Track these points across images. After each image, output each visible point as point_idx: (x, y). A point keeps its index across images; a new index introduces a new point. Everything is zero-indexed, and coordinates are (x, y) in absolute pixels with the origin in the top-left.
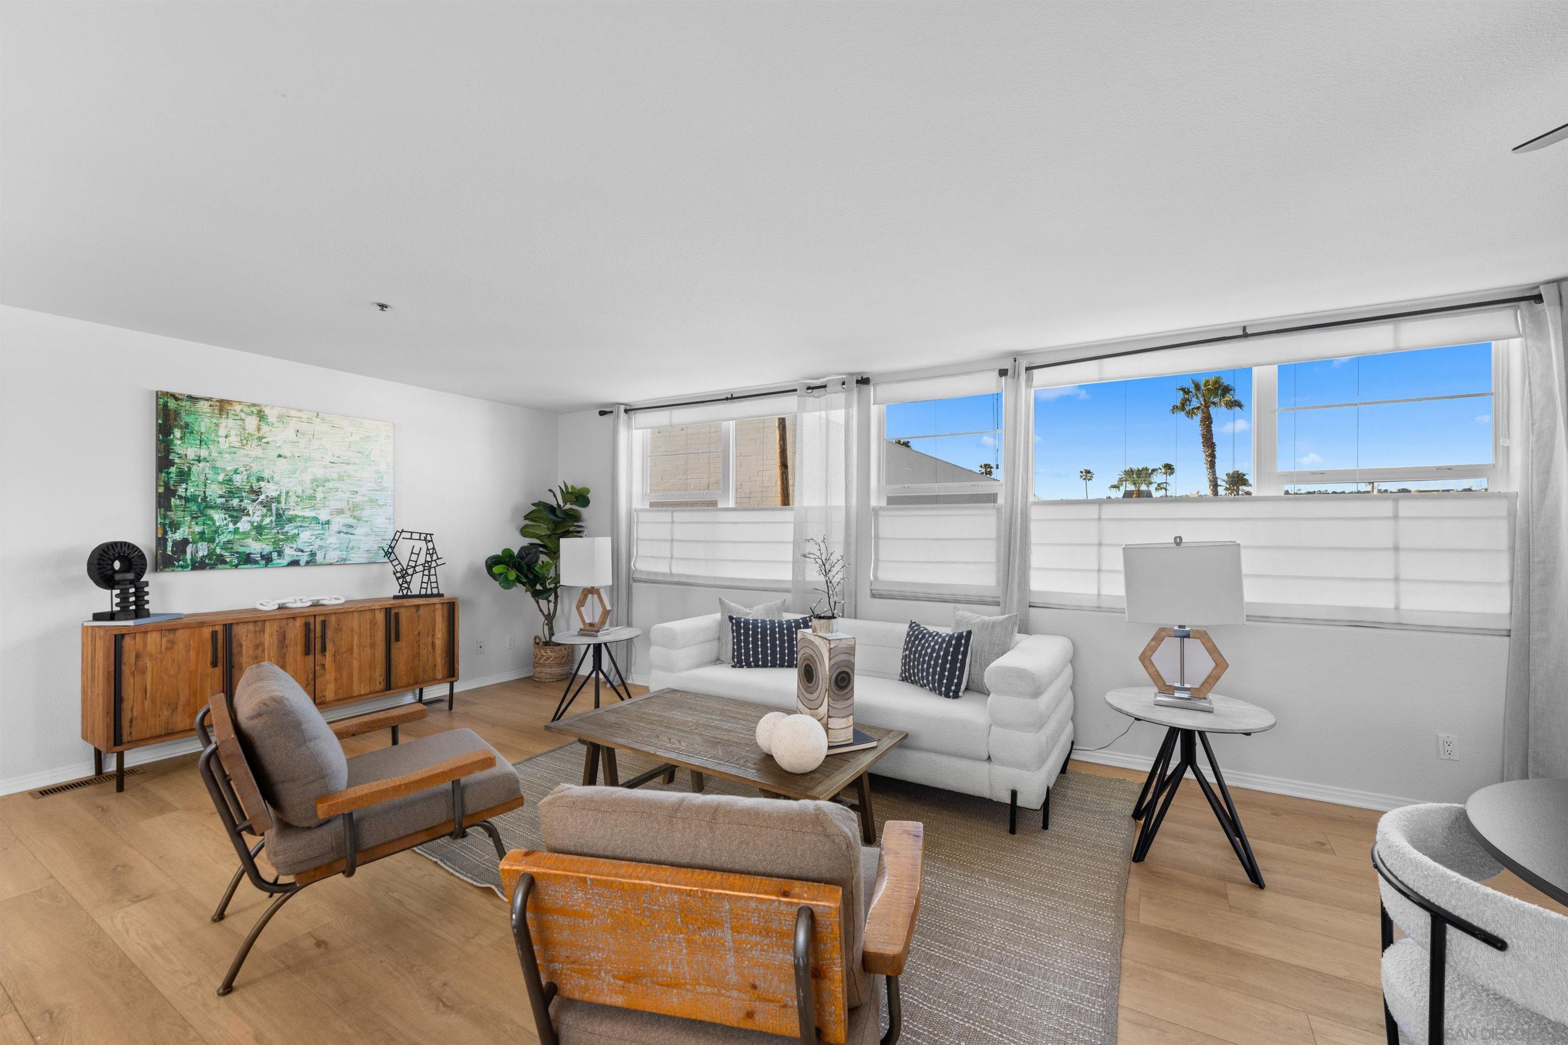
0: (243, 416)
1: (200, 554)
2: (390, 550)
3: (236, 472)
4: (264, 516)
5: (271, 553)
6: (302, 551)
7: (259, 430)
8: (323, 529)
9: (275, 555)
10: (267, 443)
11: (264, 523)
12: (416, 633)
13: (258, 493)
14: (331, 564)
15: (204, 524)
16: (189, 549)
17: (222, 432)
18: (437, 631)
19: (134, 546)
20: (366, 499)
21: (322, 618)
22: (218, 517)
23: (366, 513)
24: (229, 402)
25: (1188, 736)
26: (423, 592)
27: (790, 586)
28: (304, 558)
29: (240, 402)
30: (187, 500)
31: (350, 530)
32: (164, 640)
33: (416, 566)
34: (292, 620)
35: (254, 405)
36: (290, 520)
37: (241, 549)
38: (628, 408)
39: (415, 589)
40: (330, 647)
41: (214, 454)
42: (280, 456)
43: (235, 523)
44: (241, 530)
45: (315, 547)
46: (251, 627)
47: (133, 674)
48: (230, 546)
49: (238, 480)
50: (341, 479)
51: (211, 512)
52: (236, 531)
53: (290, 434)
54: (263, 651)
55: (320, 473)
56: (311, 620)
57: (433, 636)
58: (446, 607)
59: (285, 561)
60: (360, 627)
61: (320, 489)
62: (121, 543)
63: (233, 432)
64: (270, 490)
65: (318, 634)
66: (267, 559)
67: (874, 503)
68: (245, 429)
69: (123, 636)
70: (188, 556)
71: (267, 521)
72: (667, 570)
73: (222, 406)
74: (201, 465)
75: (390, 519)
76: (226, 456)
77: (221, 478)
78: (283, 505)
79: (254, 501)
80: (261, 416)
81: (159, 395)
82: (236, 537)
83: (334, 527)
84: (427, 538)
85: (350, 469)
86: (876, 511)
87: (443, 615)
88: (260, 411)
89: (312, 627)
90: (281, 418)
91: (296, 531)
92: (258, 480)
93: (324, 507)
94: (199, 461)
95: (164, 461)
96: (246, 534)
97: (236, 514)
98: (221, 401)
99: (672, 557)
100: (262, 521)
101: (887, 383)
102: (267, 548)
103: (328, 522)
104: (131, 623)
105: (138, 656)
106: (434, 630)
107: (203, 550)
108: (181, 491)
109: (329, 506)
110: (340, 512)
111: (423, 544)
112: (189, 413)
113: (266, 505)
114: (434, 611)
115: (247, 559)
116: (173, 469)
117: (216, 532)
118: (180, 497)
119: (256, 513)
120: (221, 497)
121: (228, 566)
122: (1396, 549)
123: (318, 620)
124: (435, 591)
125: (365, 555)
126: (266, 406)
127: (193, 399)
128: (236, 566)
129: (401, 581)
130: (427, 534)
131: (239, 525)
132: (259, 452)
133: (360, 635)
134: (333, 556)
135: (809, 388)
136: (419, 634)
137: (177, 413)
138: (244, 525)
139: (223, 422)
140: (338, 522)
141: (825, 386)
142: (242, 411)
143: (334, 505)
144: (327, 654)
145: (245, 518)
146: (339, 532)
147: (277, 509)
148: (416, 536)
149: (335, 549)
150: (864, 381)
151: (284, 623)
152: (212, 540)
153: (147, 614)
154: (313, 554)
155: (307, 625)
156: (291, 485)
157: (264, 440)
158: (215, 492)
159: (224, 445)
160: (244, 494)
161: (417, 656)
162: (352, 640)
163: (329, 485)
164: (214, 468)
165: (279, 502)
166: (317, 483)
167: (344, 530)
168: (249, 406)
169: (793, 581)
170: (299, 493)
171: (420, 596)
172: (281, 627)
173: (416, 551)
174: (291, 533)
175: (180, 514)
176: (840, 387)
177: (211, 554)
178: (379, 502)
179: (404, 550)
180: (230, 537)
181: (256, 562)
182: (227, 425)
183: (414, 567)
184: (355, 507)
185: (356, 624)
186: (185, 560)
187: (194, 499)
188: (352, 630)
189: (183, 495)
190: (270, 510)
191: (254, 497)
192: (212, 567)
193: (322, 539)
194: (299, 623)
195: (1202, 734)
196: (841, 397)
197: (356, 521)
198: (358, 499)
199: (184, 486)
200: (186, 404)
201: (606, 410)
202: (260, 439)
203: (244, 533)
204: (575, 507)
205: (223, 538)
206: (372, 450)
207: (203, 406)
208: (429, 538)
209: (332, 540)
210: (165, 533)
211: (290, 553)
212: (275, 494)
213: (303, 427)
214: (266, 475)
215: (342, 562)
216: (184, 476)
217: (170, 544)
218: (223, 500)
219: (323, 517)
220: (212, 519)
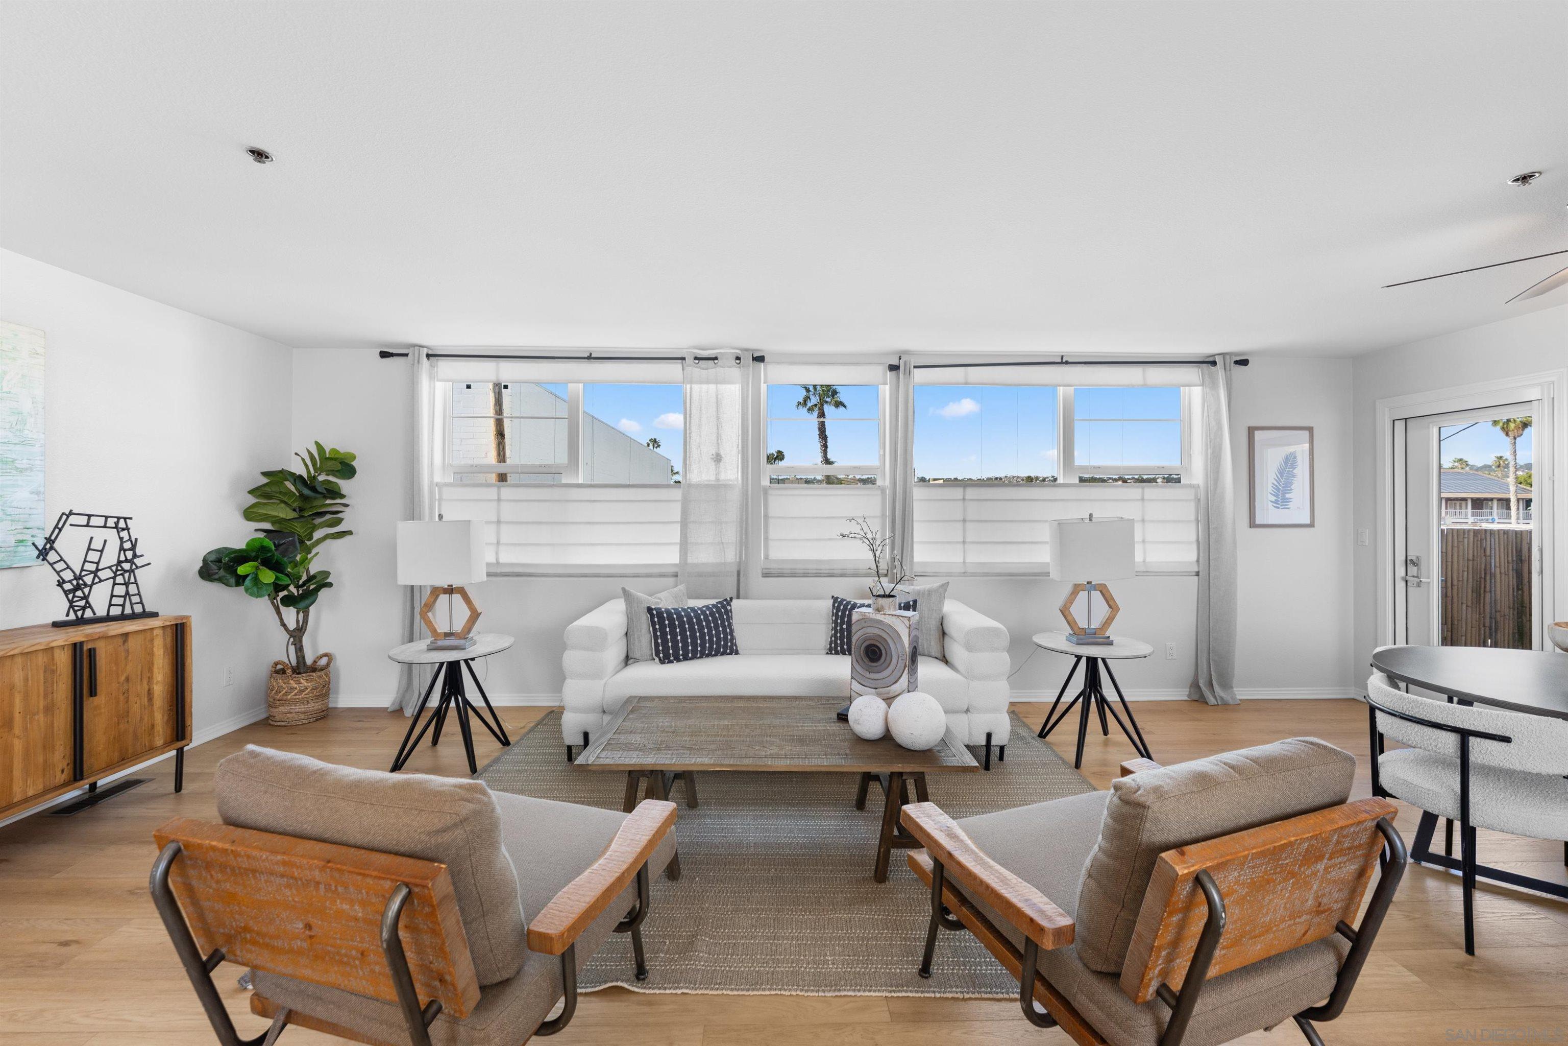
2: (47, 546)
12: (123, 678)
18: (156, 670)
25: (1092, 663)
26: (116, 611)
27: (676, 569)
33: (98, 570)
38: (430, 352)
57: (150, 679)
58: (169, 631)
75: (37, 493)
84: (121, 524)
86: (766, 491)
87: (165, 646)
99: (498, 543)
106: (150, 670)
111: (112, 536)
114: (152, 640)
124: (138, 609)
129: (71, 596)
130: (119, 518)
133: (26, 694)
135: (696, 358)
136: (127, 679)
141: (716, 358)
148: (96, 521)
150: (760, 359)
161: (124, 715)
162: (12, 704)
169: (679, 565)
171: (108, 619)
173: (99, 544)
176: (733, 362)
179: (76, 544)
183: (96, 572)
195: (1104, 660)
196: (735, 372)
201: (391, 351)
204: (331, 478)
208: (122, 524)
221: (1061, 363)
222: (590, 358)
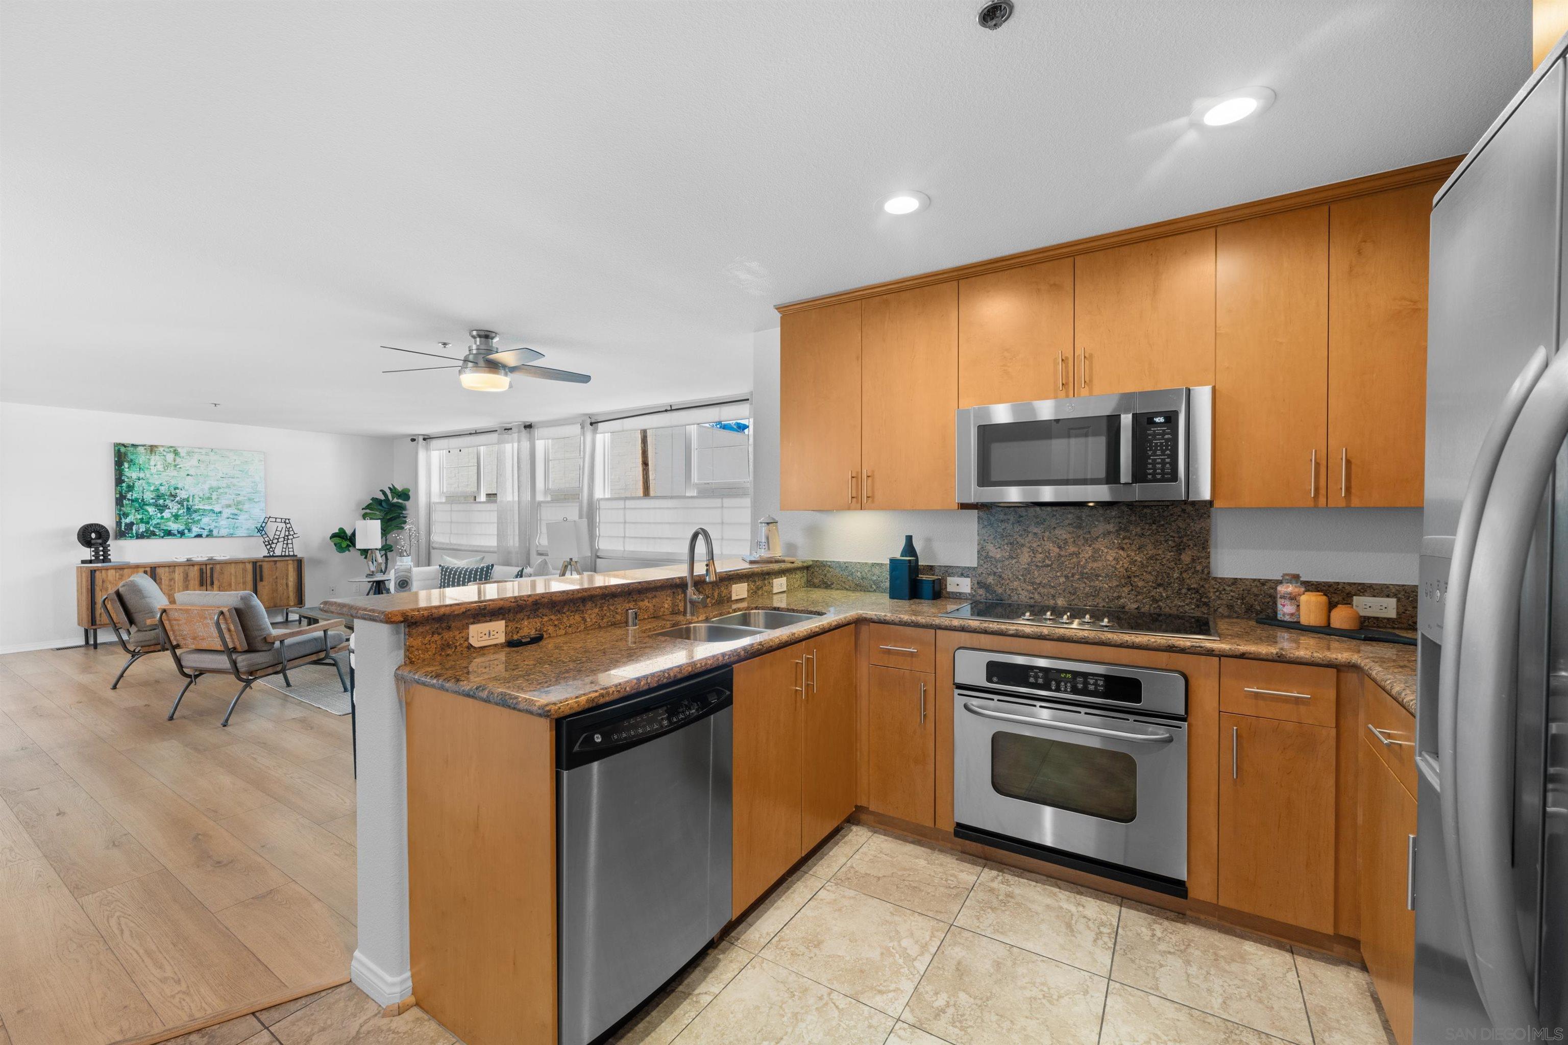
0: (165, 454)
1: (141, 530)
2: (261, 529)
3: (161, 485)
4: (179, 509)
5: (184, 530)
6: (204, 529)
7: (175, 461)
8: (217, 516)
9: (186, 531)
10: (180, 468)
11: (179, 513)
12: (275, 577)
13: (175, 496)
14: (223, 537)
15: (143, 514)
16: (134, 528)
17: (152, 463)
18: (289, 577)
19: (102, 526)
20: (246, 498)
21: (211, 566)
22: (151, 510)
23: (246, 507)
24: (156, 446)
26: (283, 554)
27: (496, 550)
28: (205, 533)
29: (163, 446)
30: (132, 501)
31: (235, 517)
32: (117, 574)
34: (192, 567)
35: (171, 447)
36: (195, 511)
37: (165, 528)
38: (426, 437)
39: (278, 552)
40: (216, 582)
41: (148, 476)
42: (188, 475)
43: (161, 513)
44: (165, 517)
45: (212, 527)
46: (167, 569)
47: (101, 590)
48: (158, 526)
49: (163, 489)
50: (228, 487)
51: (147, 508)
52: (162, 518)
53: (194, 462)
54: (175, 583)
55: (215, 484)
56: (204, 567)
57: (287, 579)
58: (296, 563)
59: (194, 534)
60: (236, 572)
61: (215, 493)
62: (95, 524)
63: (159, 463)
64: (183, 495)
65: (209, 575)
66: (182, 534)
67: (540, 497)
68: (166, 461)
69: (95, 571)
70: (134, 532)
71: (181, 512)
72: (448, 541)
73: (152, 449)
74: (140, 481)
75: (263, 510)
76: (156, 476)
77: (152, 488)
78: (191, 503)
79: (172, 501)
80: (176, 453)
81: (117, 445)
82: (162, 521)
83: (225, 515)
84: (286, 521)
85: (235, 481)
86: (540, 503)
87: (294, 568)
88: (175, 450)
89: (205, 570)
90: (188, 453)
91: (199, 518)
92: (175, 489)
93: (217, 503)
94: (139, 480)
95: (119, 481)
96: (168, 520)
97: (162, 508)
98: (151, 446)
100: (178, 512)
101: (542, 427)
102: (182, 528)
103: (220, 512)
104: (100, 565)
105: (103, 582)
106: (287, 576)
107: (142, 528)
108: (129, 496)
109: (221, 503)
110: (229, 506)
111: (284, 525)
112: (133, 454)
113: (181, 503)
114: (288, 565)
115: (169, 533)
116: (124, 485)
117: (150, 518)
118: (129, 500)
119: (174, 507)
120: (152, 499)
121: (157, 537)
122: (722, 523)
123: (208, 567)
124: (291, 553)
125: (246, 532)
126: (179, 447)
127: (135, 446)
128: (163, 537)
129: (268, 547)
130: (286, 519)
131: (163, 514)
132: (175, 473)
133: (236, 577)
134: (224, 532)
135: (505, 429)
136: (277, 578)
137: (126, 454)
138: (167, 514)
139: (153, 457)
140: (227, 512)
141: (510, 429)
142: (164, 451)
143: (224, 502)
144: (215, 586)
145: (167, 511)
146: (228, 518)
147: (187, 505)
148: (279, 520)
149: (226, 528)
150: (529, 426)
151: (187, 568)
152: (148, 523)
153: (110, 561)
154: (211, 531)
155: (201, 571)
156: (195, 491)
157: (178, 467)
158: (149, 496)
159: (154, 470)
160: (166, 497)
161: (275, 590)
162: (231, 579)
163: (221, 490)
164: (148, 483)
165: (188, 501)
166: (212, 489)
167: (231, 517)
168: (168, 448)
169: (498, 546)
170: (201, 495)
171: (281, 556)
172: (185, 570)
173: (279, 529)
174: (196, 519)
175: (129, 509)
176: (519, 430)
177: (147, 530)
178: (255, 500)
179: (271, 529)
180: (159, 521)
181: (174, 535)
182: (155, 459)
183: (278, 539)
184: (239, 503)
185: (233, 571)
186: (132, 534)
187: (136, 500)
188: (231, 574)
189: (130, 498)
190: (183, 506)
191: (173, 499)
192: (148, 537)
193: (216, 522)
194: (196, 568)
197: (239, 512)
198: (240, 498)
199: (131, 493)
200: (131, 449)
201: (412, 439)
202: (175, 466)
203: (167, 519)
205: (154, 522)
206: (249, 469)
207: (141, 449)
208: (287, 521)
209: (223, 522)
210: (120, 519)
211: (196, 530)
212: (186, 497)
213: (203, 458)
214: (179, 486)
215: (231, 536)
216: (131, 488)
217: (123, 525)
218: (154, 500)
219: (217, 509)
220: (147, 511)
221: (671, 410)
222: (476, 433)
